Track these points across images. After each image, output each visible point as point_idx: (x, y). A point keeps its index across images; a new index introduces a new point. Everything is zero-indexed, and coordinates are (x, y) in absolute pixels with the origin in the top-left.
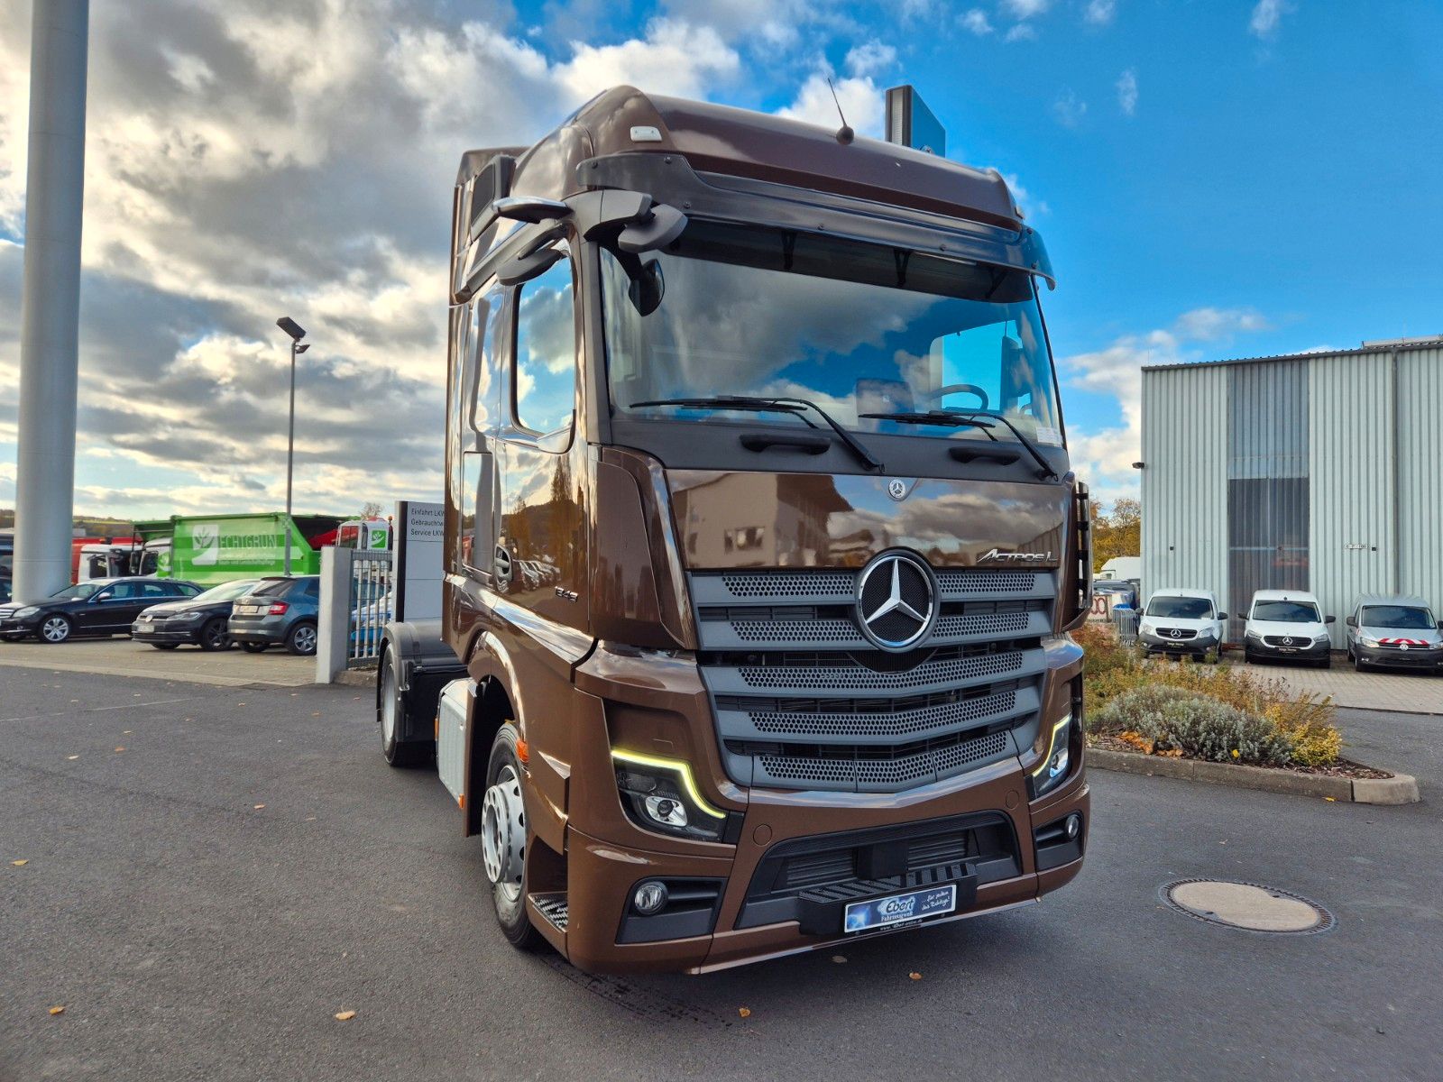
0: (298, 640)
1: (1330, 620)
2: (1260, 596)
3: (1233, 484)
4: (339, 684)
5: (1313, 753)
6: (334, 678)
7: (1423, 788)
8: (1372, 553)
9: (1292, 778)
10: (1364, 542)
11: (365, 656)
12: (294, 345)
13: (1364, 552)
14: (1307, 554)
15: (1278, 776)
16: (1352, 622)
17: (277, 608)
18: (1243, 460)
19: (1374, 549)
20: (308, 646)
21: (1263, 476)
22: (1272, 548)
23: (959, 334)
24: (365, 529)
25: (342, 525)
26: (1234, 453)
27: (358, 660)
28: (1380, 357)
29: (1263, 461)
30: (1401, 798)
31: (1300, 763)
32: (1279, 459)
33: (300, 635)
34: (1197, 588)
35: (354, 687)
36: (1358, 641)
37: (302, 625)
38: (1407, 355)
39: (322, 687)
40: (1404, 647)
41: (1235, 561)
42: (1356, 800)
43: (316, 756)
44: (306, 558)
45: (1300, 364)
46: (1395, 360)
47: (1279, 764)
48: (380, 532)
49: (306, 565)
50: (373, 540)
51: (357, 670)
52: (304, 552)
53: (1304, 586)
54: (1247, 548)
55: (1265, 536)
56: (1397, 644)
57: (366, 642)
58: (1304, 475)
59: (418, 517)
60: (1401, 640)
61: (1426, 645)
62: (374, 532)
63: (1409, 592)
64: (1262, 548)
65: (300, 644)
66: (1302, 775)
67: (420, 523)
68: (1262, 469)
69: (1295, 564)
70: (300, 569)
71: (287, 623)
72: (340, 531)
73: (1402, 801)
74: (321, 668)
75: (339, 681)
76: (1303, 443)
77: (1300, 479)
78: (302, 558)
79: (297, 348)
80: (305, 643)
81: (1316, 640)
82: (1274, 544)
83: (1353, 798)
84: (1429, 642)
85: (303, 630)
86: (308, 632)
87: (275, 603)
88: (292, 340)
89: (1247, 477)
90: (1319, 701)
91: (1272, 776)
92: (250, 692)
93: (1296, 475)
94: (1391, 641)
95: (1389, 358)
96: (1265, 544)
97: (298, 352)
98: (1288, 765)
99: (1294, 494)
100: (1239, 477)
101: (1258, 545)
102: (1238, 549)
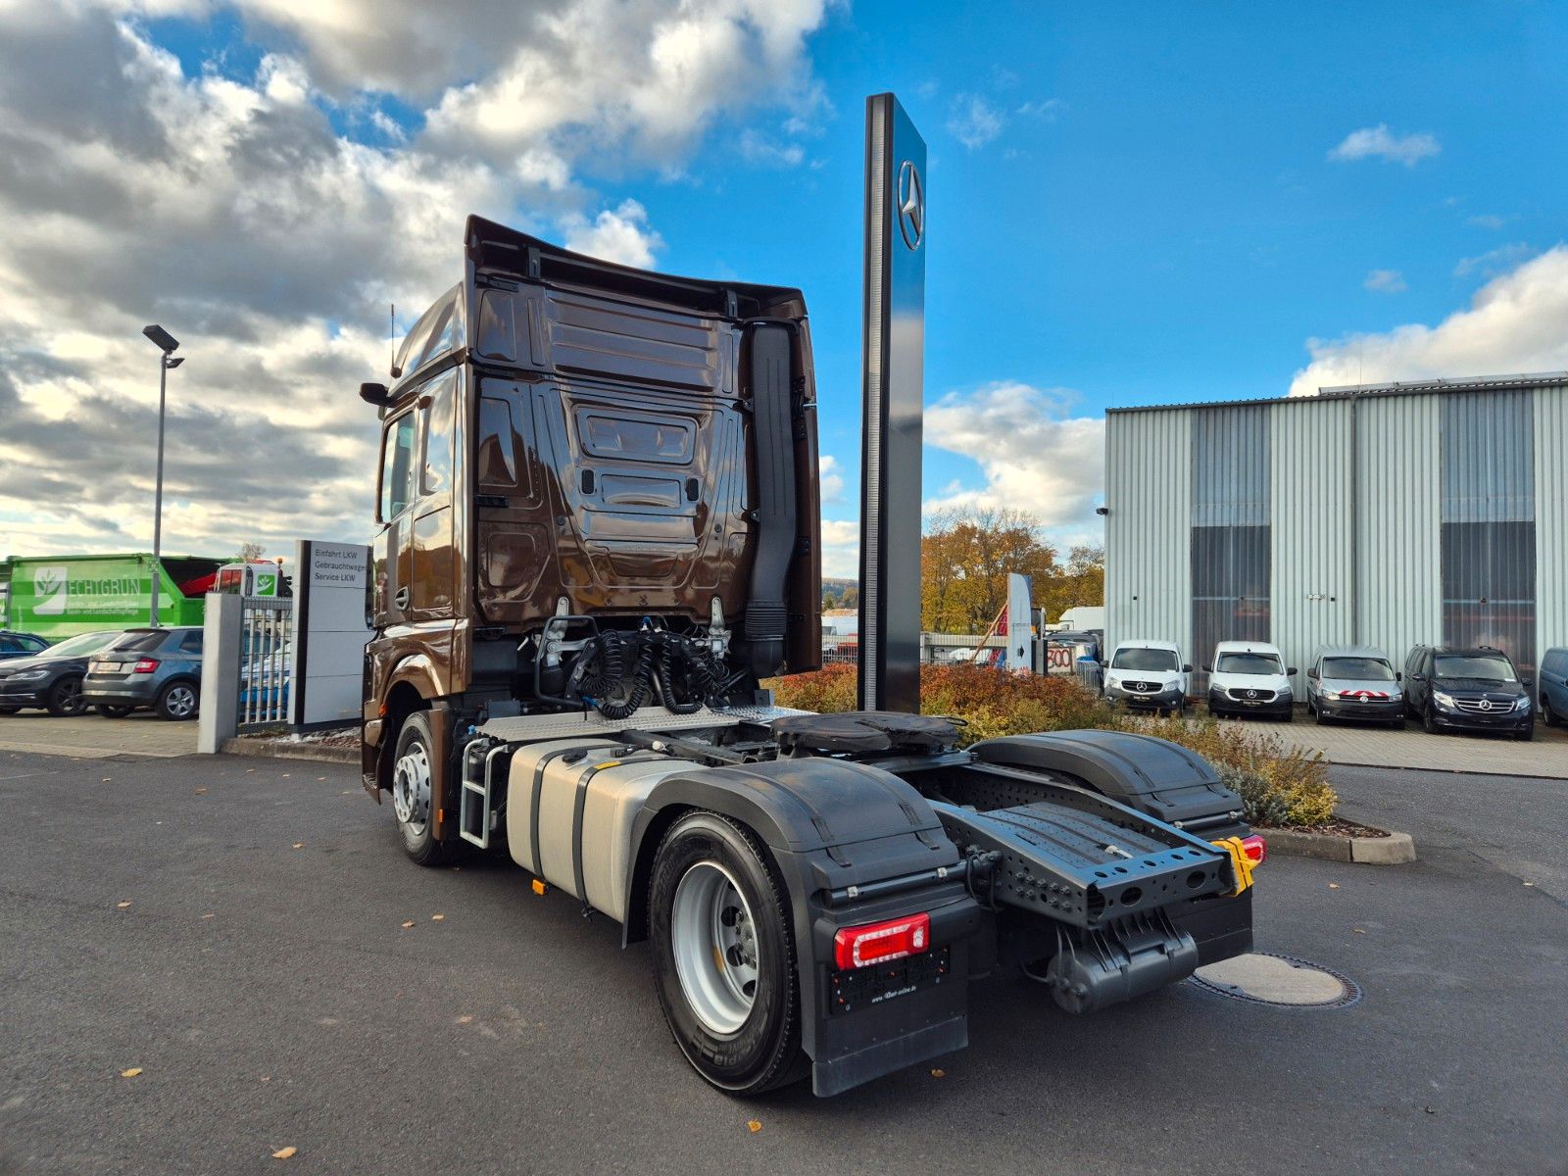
0: (170, 703)
1: (1292, 672)
2: (1224, 647)
3: (1196, 532)
4: (227, 754)
5: (1309, 812)
6: (221, 746)
7: (1418, 846)
8: (1332, 603)
9: (1290, 839)
10: (1323, 592)
11: (257, 721)
12: (164, 358)
13: (1323, 602)
14: (1268, 604)
15: (1276, 836)
16: (1314, 674)
17: (145, 665)
18: (1207, 507)
19: (1333, 599)
20: (183, 709)
21: (1226, 524)
22: (1233, 599)
24: (250, 574)
25: (221, 568)
26: (1197, 500)
27: (249, 726)
28: (1340, 404)
29: (1226, 508)
30: (1397, 858)
31: (1296, 822)
32: (1242, 507)
33: (174, 697)
34: (1160, 639)
35: (246, 756)
36: (1319, 694)
37: (174, 685)
38: (1366, 402)
39: (205, 757)
40: (1364, 699)
41: (1198, 611)
42: (1357, 859)
43: (207, 840)
44: (178, 607)
45: (1263, 410)
46: (1354, 407)
47: (1276, 824)
49: (177, 615)
51: (248, 737)
52: (175, 599)
53: (1265, 637)
54: (1209, 598)
55: (1228, 585)
56: (1357, 696)
57: (258, 705)
58: (1265, 523)
59: (323, 559)
60: (1360, 692)
61: (1386, 697)
62: (261, 577)
63: (1367, 643)
64: (1225, 599)
65: (173, 707)
66: (1300, 835)
67: (326, 565)
68: (1226, 517)
69: (1257, 614)
70: (170, 620)
71: (157, 684)
72: (219, 576)
73: (1400, 861)
74: (205, 735)
75: (227, 751)
76: (1265, 491)
77: (1262, 527)
78: (172, 607)
79: (169, 362)
80: (180, 706)
81: (1279, 692)
82: (1236, 595)
83: (1352, 858)
84: (1388, 694)
85: (177, 691)
86: (183, 693)
87: (142, 659)
88: (162, 352)
89: (1210, 524)
90: (1311, 757)
91: (1271, 836)
92: (117, 765)
93: (1258, 524)
94: (1352, 693)
95: (1348, 405)
96: (1228, 594)
97: (169, 367)
98: (1284, 825)
99: (1256, 543)
100: (1202, 525)
101: (1220, 595)
102: (1201, 598)
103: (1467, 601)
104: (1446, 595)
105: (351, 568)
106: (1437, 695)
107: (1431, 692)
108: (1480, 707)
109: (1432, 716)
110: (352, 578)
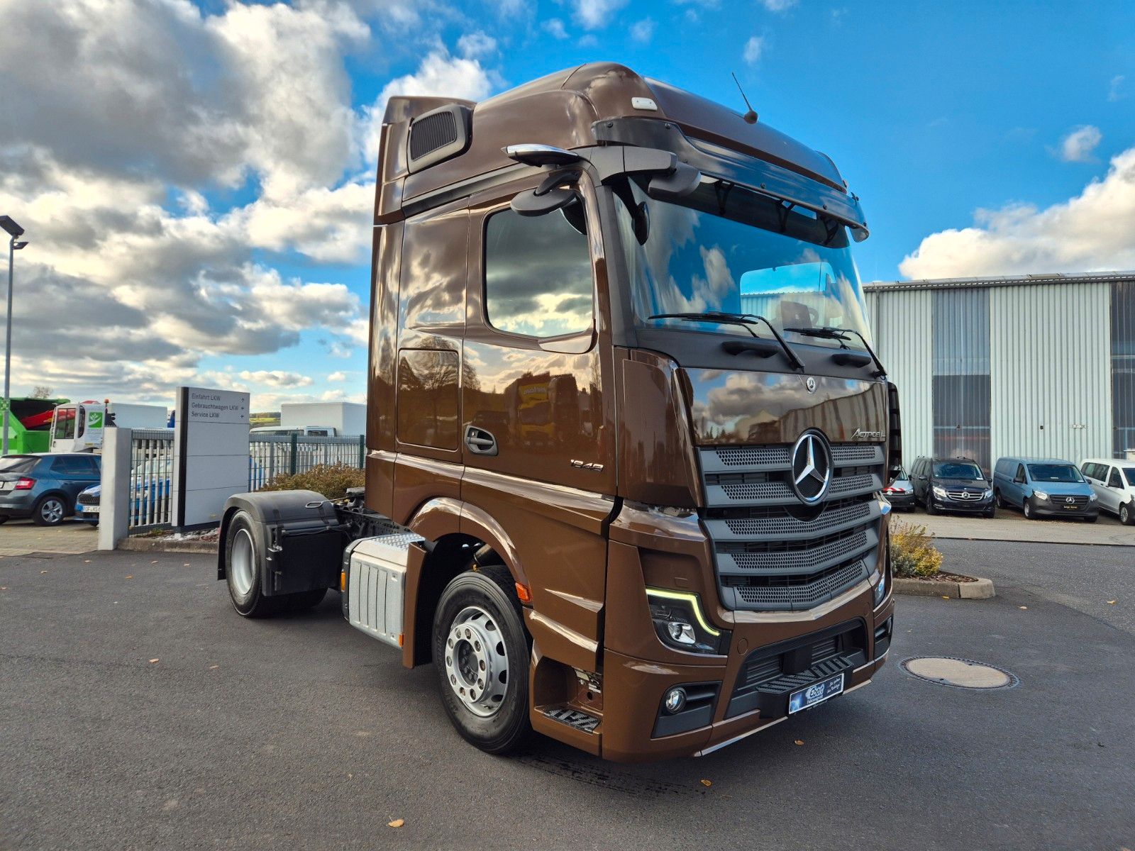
0: (44, 512)
4: (123, 550)
5: (926, 567)
6: (117, 545)
7: (996, 587)
9: (920, 584)
11: (140, 525)
12: (12, 242)
15: (912, 584)
17: (23, 483)
20: (54, 517)
23: (774, 270)
24: (83, 412)
25: (58, 407)
27: (133, 528)
30: (987, 594)
31: (919, 574)
33: (47, 507)
35: (140, 552)
37: (52, 497)
38: (886, 294)
39: (105, 554)
40: (892, 493)
42: (962, 597)
43: (165, 614)
44: (20, 437)
46: (878, 298)
47: (908, 576)
48: (97, 414)
49: (21, 444)
50: (90, 420)
51: (138, 537)
52: (18, 432)
57: (133, 513)
59: (197, 401)
61: (903, 492)
62: (91, 414)
65: (47, 516)
66: (922, 582)
67: (198, 406)
70: (14, 448)
71: (34, 499)
72: (56, 413)
73: (988, 596)
74: (105, 537)
75: (123, 547)
78: (16, 437)
79: (15, 245)
80: (51, 515)
83: (960, 596)
84: (905, 490)
85: (50, 503)
86: (54, 505)
87: (22, 479)
88: (9, 237)
90: (918, 532)
91: (909, 583)
92: (40, 561)
95: (874, 296)
97: (16, 248)
98: (913, 576)
103: (948, 427)
104: (936, 423)
105: (216, 407)
106: (935, 489)
107: (931, 487)
108: (963, 497)
109: (933, 503)
110: (217, 416)
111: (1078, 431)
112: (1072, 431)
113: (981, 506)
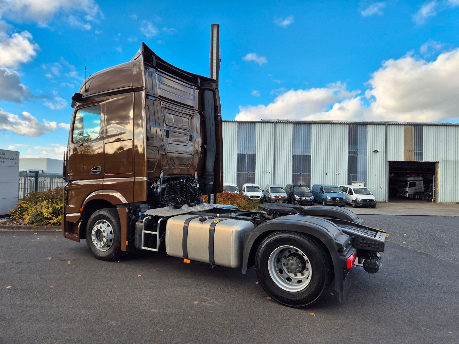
1: (263, 191)
2: (246, 185)
3: (238, 155)
8: (269, 174)
10: (267, 171)
13: (267, 173)
14: (255, 174)
16: (268, 192)
18: (241, 148)
19: (269, 173)
21: (245, 153)
22: (247, 172)
26: (239, 147)
28: (272, 124)
29: (245, 149)
32: (249, 149)
34: (233, 183)
36: (270, 196)
38: (277, 124)
40: (280, 197)
41: (238, 175)
45: (254, 124)
46: (275, 125)
53: (254, 182)
54: (241, 172)
55: (245, 169)
56: (278, 197)
58: (254, 153)
60: (279, 196)
61: (284, 197)
63: (276, 184)
64: (245, 172)
68: (246, 151)
69: (252, 177)
76: (255, 145)
77: (254, 154)
81: (261, 196)
82: (247, 171)
84: (285, 196)
89: (242, 153)
93: (253, 153)
94: (277, 196)
95: (274, 124)
96: (245, 171)
99: (252, 158)
100: (240, 153)
101: (244, 171)
102: (239, 172)
103: (297, 173)
104: (293, 172)
105: (3, 158)
106: (295, 196)
107: (293, 195)
108: (304, 198)
109: (294, 201)
110: (4, 162)
111: (337, 175)
112: (336, 175)
113: (310, 202)
